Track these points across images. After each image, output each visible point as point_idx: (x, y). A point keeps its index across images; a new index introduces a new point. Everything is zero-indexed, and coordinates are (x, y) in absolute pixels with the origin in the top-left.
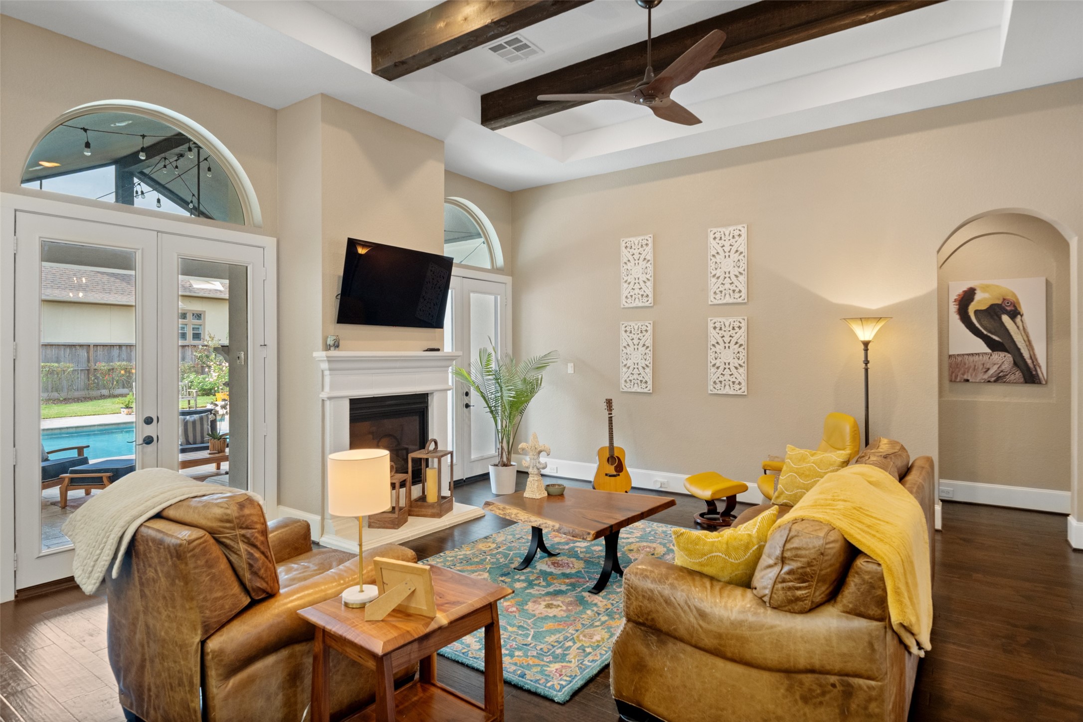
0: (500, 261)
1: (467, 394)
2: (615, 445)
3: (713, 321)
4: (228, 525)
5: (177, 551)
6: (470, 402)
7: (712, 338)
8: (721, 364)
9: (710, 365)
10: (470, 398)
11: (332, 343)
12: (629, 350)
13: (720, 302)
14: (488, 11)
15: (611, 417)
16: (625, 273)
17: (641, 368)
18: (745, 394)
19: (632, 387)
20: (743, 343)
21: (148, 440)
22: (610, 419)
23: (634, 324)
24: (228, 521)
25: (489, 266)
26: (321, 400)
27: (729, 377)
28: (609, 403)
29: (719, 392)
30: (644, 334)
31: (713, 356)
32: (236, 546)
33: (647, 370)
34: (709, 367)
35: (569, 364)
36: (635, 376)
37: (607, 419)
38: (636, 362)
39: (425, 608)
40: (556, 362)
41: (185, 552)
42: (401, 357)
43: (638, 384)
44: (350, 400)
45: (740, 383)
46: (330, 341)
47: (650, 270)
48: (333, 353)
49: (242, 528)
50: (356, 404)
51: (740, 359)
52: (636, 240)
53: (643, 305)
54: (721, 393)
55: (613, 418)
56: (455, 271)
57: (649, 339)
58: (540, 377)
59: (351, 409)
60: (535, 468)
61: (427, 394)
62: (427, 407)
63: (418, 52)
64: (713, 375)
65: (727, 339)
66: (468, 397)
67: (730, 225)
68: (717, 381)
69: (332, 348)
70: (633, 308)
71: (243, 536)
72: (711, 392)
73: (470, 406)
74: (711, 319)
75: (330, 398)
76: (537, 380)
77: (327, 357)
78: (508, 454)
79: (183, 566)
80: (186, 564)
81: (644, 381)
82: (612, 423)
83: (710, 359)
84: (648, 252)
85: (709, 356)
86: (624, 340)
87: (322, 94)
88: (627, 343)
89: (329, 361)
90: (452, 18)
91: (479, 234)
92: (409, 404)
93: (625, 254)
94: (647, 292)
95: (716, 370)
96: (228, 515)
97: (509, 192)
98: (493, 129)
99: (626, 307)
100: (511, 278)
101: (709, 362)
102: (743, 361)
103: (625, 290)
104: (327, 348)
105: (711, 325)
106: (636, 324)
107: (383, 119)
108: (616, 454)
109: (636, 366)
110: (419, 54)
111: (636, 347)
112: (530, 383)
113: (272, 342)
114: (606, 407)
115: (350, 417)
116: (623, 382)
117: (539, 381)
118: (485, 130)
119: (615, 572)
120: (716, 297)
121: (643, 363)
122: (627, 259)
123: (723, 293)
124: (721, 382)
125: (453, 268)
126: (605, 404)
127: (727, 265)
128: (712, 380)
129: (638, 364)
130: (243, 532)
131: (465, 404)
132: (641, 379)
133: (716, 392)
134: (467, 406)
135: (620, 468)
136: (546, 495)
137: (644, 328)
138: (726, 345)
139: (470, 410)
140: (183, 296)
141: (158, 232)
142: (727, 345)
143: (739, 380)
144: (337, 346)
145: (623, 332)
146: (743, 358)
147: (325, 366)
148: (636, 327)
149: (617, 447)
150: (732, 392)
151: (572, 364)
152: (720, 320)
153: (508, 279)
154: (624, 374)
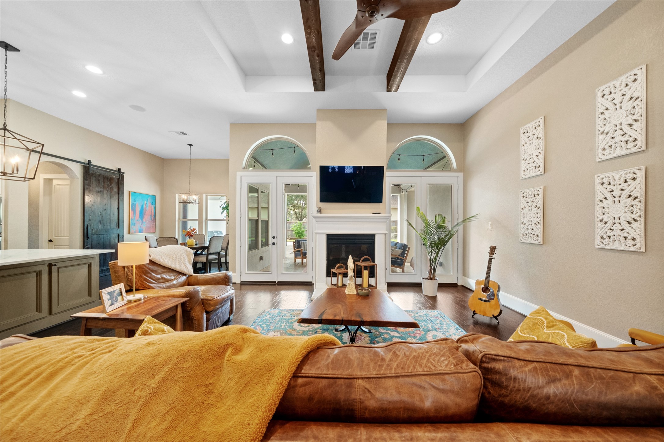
2: (491, 279)
3: (601, 177)
7: (599, 193)
8: (609, 219)
9: (596, 220)
12: (525, 211)
13: (609, 157)
15: (491, 259)
16: (523, 153)
17: (533, 225)
18: (641, 250)
19: (527, 239)
20: (638, 195)
22: (490, 261)
23: (529, 191)
27: (619, 232)
28: (493, 249)
29: (607, 247)
30: (536, 197)
31: (600, 211)
33: (538, 226)
34: (596, 222)
35: (489, 223)
36: (530, 231)
38: (530, 220)
44: (327, 234)
45: (634, 239)
47: (542, 146)
50: (331, 237)
51: (634, 213)
52: (530, 125)
53: (536, 174)
54: (609, 248)
57: (540, 201)
59: (327, 239)
61: (374, 235)
62: (374, 242)
64: (600, 230)
65: (617, 193)
67: (621, 75)
68: (605, 236)
70: (529, 178)
72: (598, 247)
74: (598, 175)
75: (317, 233)
81: (536, 234)
82: (491, 263)
83: (596, 214)
84: (540, 132)
85: (596, 211)
88: (524, 206)
89: (317, 218)
91: (442, 152)
93: (523, 138)
94: (539, 164)
95: (604, 225)
99: (523, 178)
100: (462, 174)
101: (596, 217)
102: (638, 214)
105: (598, 181)
106: (530, 191)
108: (490, 286)
109: (530, 223)
111: (530, 208)
114: (489, 252)
116: (521, 235)
120: (605, 153)
121: (535, 220)
122: (524, 142)
123: (613, 147)
124: (609, 237)
127: (618, 117)
128: (598, 235)
129: (531, 221)
132: (533, 233)
133: (603, 246)
135: (492, 296)
137: (536, 193)
138: (615, 199)
142: (617, 199)
143: (632, 235)
145: (522, 198)
146: (639, 211)
148: (530, 193)
149: (491, 281)
150: (623, 248)
151: (491, 223)
152: (608, 175)
154: (521, 229)
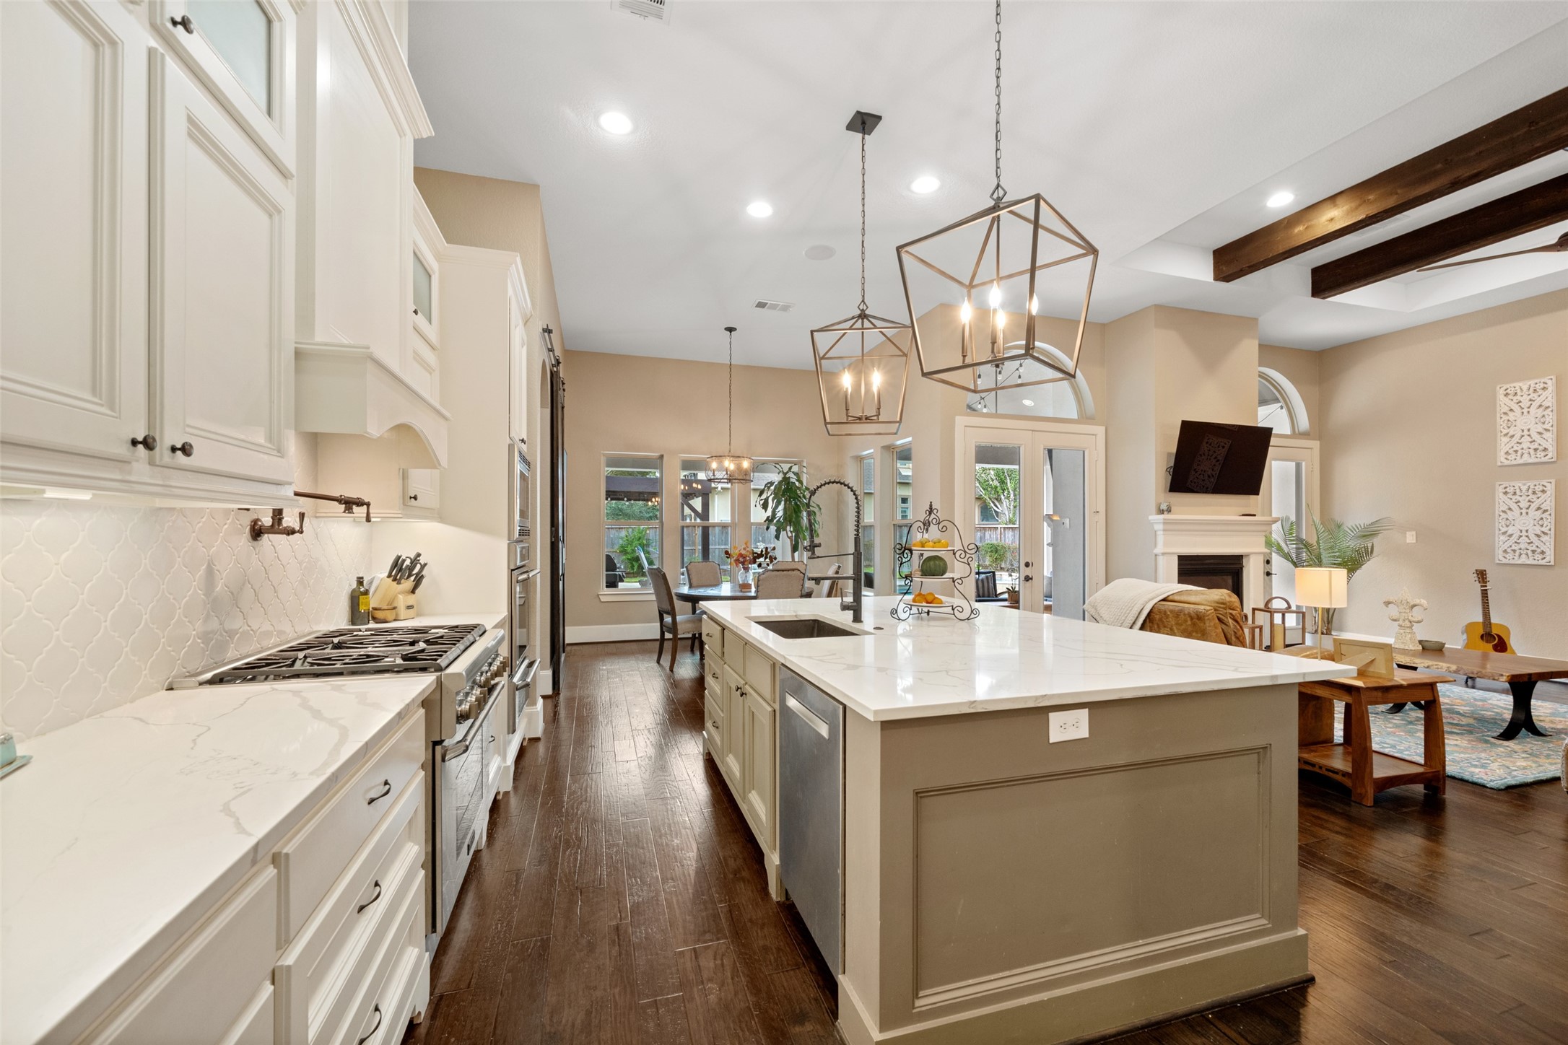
0: (1304, 422)
1: (1268, 562)
2: (1493, 622)
4: (1222, 606)
5: (1197, 615)
6: (1271, 570)
10: (1271, 566)
11: (1165, 508)
12: (1511, 515)
14: (1361, 208)
15: (1485, 591)
16: (1504, 425)
17: (1533, 536)
19: (1517, 558)
21: (1028, 579)
22: (1485, 594)
23: (1520, 485)
24: (1223, 603)
25: (1288, 432)
26: (1154, 555)
28: (1482, 575)
32: (1226, 619)
33: (1545, 538)
35: (1407, 532)
36: (1523, 546)
37: (1480, 592)
38: (1524, 529)
39: (1384, 672)
40: (1392, 529)
41: (1204, 616)
42: (1224, 520)
43: (1527, 554)
44: (1179, 556)
46: (1164, 507)
47: (1551, 419)
48: (1166, 516)
49: (1230, 609)
50: (1183, 560)
52: (1524, 385)
53: (1537, 460)
55: (1489, 592)
56: (1273, 441)
58: (1370, 545)
59: (1179, 565)
60: (1407, 621)
61: (1242, 556)
62: (1242, 568)
63: (1271, 255)
66: (1269, 565)
69: (1165, 513)
70: (1519, 465)
71: (1231, 614)
73: (1271, 574)
75: (1163, 554)
76: (1366, 548)
77: (1164, 519)
78: (1328, 623)
79: (1202, 624)
80: (1205, 623)
81: (1539, 551)
82: (1486, 598)
84: (1547, 398)
86: (1502, 503)
87: (1155, 305)
88: (1507, 507)
89: (1164, 523)
90: (1315, 220)
91: (1278, 399)
92: (1224, 564)
96: (1222, 599)
97: (1316, 352)
98: (1324, 298)
99: (1505, 464)
100: (1318, 442)
103: (1503, 444)
104: (1162, 512)
106: (1524, 484)
107: (1203, 312)
108: (1494, 631)
109: (1524, 533)
110: (1272, 257)
111: (1524, 511)
112: (1357, 551)
113: (1102, 509)
114: (1477, 579)
115: (1179, 571)
116: (1502, 552)
117: (1370, 550)
118: (1317, 300)
119: (1526, 729)
121: (1537, 530)
122: (1508, 408)
125: (1272, 439)
126: (1475, 575)
129: (1527, 531)
130: (1231, 611)
131: (1266, 571)
132: (1534, 548)
134: (1268, 574)
135: (1501, 646)
136: (1421, 648)
139: (1271, 578)
140: (900, 483)
141: (1033, 431)
144: (1169, 511)
145: (1501, 494)
147: (1159, 527)
148: (1524, 488)
149: (1495, 624)
151: (1414, 533)
153: (1315, 444)
154: (1501, 543)
